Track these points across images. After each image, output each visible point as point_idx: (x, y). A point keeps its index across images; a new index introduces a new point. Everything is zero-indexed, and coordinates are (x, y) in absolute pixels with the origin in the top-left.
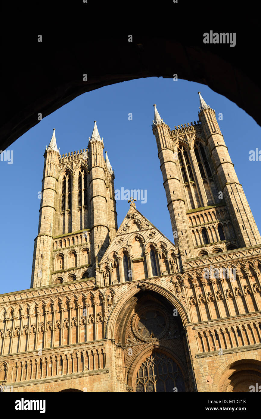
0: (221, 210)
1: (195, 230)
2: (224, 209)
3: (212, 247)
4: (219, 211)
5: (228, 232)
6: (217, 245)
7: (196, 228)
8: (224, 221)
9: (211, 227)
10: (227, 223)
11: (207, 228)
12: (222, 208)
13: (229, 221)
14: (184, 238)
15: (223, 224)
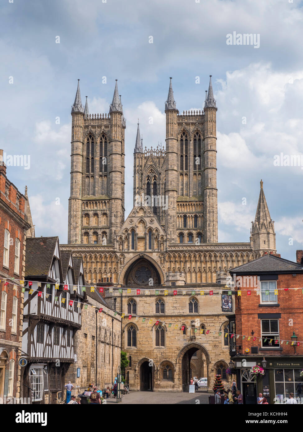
0: (199, 204)
1: (180, 216)
2: (202, 204)
3: (188, 231)
4: (198, 205)
5: (200, 222)
6: (191, 231)
7: (180, 214)
8: (199, 213)
9: (190, 216)
10: (201, 216)
11: (188, 216)
12: (201, 203)
13: (202, 214)
14: (172, 222)
15: (198, 215)
